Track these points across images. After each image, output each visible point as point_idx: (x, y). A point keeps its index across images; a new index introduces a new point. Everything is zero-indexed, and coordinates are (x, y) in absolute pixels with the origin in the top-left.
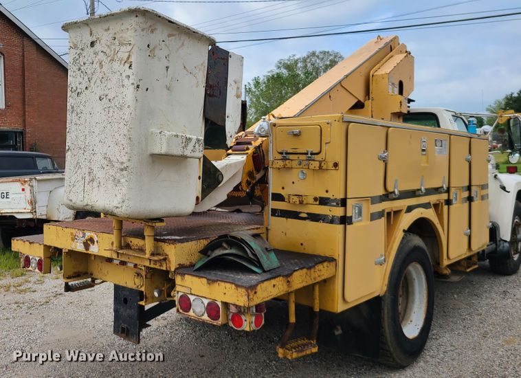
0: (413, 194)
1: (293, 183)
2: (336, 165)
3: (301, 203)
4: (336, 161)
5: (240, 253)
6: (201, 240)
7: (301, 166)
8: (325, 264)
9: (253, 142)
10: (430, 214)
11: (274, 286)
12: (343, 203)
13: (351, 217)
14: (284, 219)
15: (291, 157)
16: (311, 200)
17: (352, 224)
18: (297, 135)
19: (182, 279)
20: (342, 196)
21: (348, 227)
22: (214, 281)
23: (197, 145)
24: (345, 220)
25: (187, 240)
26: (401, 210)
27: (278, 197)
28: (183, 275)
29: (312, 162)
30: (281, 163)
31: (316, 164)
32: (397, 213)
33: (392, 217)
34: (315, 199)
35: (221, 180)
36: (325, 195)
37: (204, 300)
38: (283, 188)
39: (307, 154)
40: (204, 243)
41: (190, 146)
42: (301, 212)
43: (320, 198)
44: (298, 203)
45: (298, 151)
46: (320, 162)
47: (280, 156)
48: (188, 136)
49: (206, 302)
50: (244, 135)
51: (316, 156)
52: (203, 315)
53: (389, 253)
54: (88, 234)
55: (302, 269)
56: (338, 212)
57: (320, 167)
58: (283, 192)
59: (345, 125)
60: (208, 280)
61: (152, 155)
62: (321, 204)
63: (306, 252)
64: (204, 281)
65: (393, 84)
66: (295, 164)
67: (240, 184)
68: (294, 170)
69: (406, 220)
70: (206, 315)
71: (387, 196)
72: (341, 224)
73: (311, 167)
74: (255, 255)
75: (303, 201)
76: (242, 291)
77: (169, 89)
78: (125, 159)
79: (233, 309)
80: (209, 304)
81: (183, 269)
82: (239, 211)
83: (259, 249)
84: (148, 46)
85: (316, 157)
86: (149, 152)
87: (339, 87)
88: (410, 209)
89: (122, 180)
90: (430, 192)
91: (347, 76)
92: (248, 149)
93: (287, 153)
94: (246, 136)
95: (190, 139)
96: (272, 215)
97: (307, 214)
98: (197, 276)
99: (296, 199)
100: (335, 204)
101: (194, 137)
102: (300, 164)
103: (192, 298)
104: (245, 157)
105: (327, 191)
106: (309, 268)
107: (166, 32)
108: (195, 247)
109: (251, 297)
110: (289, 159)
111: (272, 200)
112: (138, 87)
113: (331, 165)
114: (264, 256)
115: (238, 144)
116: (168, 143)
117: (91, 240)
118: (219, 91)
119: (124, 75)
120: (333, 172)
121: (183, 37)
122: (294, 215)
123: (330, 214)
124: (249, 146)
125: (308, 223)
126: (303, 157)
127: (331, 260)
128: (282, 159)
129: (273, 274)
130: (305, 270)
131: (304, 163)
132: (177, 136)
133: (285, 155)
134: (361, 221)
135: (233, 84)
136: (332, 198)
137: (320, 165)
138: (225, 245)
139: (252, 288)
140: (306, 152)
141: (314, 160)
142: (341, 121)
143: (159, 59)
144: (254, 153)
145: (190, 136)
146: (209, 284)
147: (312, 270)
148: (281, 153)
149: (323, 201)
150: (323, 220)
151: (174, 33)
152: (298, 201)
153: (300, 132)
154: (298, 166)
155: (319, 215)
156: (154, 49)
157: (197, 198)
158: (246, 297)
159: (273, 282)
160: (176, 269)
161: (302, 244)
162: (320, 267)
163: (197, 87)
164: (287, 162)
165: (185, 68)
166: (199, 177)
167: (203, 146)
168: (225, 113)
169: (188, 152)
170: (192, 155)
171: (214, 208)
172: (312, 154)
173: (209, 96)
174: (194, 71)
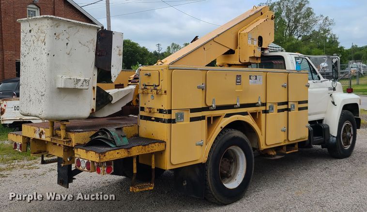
0: (231, 107)
1: (149, 101)
2: (165, 92)
3: (150, 112)
4: (166, 90)
5: (106, 137)
8: (157, 144)
11: (118, 153)
12: (170, 112)
13: (175, 119)
14: (146, 121)
15: (148, 87)
16: (156, 111)
17: (176, 123)
18: (149, 76)
19: (77, 151)
20: (169, 109)
21: (173, 125)
22: (88, 151)
23: (85, 83)
24: (171, 121)
25: (85, 131)
26: (221, 116)
27: (143, 109)
28: (77, 148)
33: (211, 120)
34: (158, 110)
35: (111, 100)
36: (162, 108)
38: (145, 104)
39: (153, 86)
41: (80, 83)
42: (152, 117)
43: (160, 109)
45: (150, 84)
47: (143, 87)
48: (78, 78)
49: (86, 161)
51: (158, 87)
54: (41, 129)
55: (139, 146)
56: (167, 117)
58: (144, 106)
60: (86, 150)
61: (58, 88)
62: (160, 113)
64: (85, 151)
65: (252, 39)
66: (149, 91)
67: (131, 102)
68: (149, 94)
70: (86, 168)
71: (207, 109)
72: (168, 123)
74: (113, 138)
76: (97, 155)
77: (68, 54)
78: (43, 90)
79: (96, 164)
81: (78, 146)
83: (117, 135)
84: (55, 34)
86: (57, 87)
87: (212, 42)
88: (228, 115)
89: (42, 101)
91: (219, 35)
92: (138, 82)
93: (146, 85)
95: (80, 80)
96: (140, 119)
97: (155, 118)
98: (82, 149)
100: (165, 113)
101: (82, 79)
103: (81, 160)
105: (162, 106)
106: (145, 145)
107: (67, 26)
109: (102, 157)
111: (140, 111)
112: (48, 54)
113: (163, 92)
114: (119, 139)
115: (135, 79)
116: (65, 83)
117: (42, 132)
118: (105, 53)
119: (42, 48)
120: (164, 96)
121: (78, 27)
122: (148, 118)
123: (163, 118)
125: (155, 122)
126: (152, 88)
127: (163, 142)
129: (120, 147)
130: (141, 147)
131: (152, 91)
132: (71, 79)
135: (116, 48)
136: (164, 109)
137: (157, 92)
138: (100, 134)
139: (103, 153)
141: (155, 89)
143: (62, 40)
145: (80, 78)
147: (147, 147)
148: (143, 85)
149: (161, 111)
150: (161, 121)
151: (72, 26)
152: (148, 111)
153: (150, 74)
154: (151, 93)
155: (159, 118)
156: (59, 35)
157: (93, 110)
158: (99, 158)
159: (117, 151)
160: (75, 146)
161: (152, 134)
162: (153, 145)
163: (89, 52)
164: (145, 90)
165: (80, 42)
166: (94, 99)
167: (89, 83)
168: (111, 65)
169: (78, 86)
170: (81, 87)
171: (132, 116)
172: (155, 86)
173: (99, 55)
174: (87, 44)
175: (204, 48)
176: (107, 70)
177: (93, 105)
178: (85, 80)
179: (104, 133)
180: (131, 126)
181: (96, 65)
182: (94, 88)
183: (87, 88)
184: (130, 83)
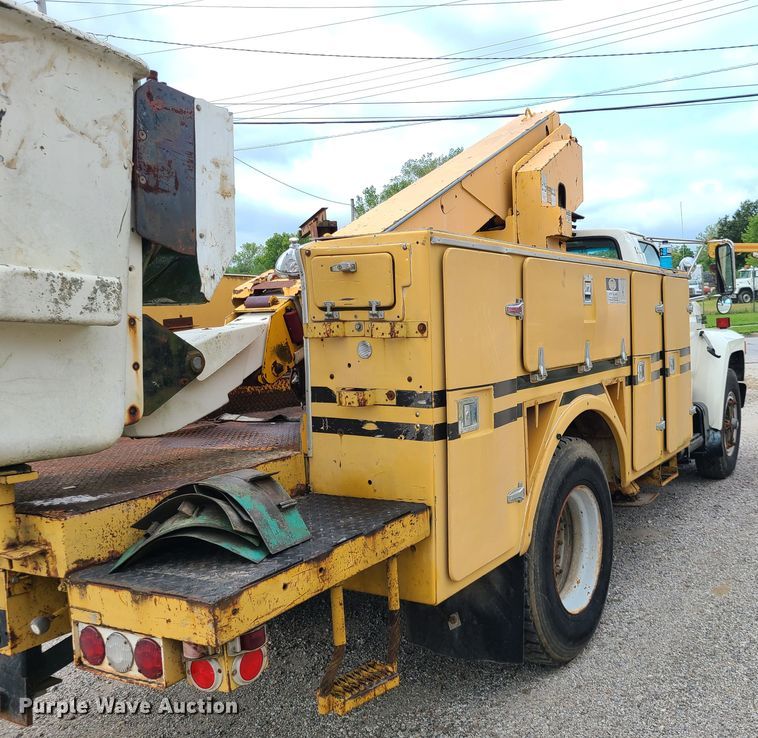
0: (572, 372)
1: (349, 365)
2: (422, 328)
3: (363, 404)
4: (423, 320)
5: (216, 523)
6: (139, 501)
7: (362, 333)
8: (407, 520)
9: (284, 289)
10: (602, 403)
11: (285, 587)
12: (440, 399)
13: (457, 424)
14: (337, 435)
15: (342, 315)
16: (383, 399)
17: (459, 437)
18: (349, 272)
19: (83, 595)
20: (438, 387)
21: (452, 444)
22: (146, 595)
23: (100, 297)
24: (444, 432)
25: (111, 503)
26: (554, 401)
27: (324, 395)
28: (83, 585)
29: (377, 325)
30: (321, 329)
31: (385, 328)
32: (545, 407)
33: (535, 415)
34: (390, 395)
35: (199, 366)
36: (406, 387)
37: (129, 636)
38: (332, 377)
39: (370, 308)
40: (147, 505)
41: (79, 298)
42: (365, 422)
43: (398, 392)
44: (356, 404)
45: (354, 304)
46: (393, 324)
47: (322, 316)
49: (134, 640)
50: (271, 276)
51: (386, 312)
52: (129, 669)
53: (534, 478)
55: (353, 538)
56: (431, 417)
57: (393, 334)
58: (332, 385)
59: (439, 250)
60: (134, 593)
62: (399, 404)
63: (377, 496)
64: (126, 595)
65: (549, 189)
66: (350, 328)
68: (349, 339)
69: (562, 417)
70: (135, 667)
71: (525, 381)
72: (436, 439)
73: (377, 334)
75: (366, 401)
76: (202, 613)
77: (8, 165)
79: (189, 653)
80: (139, 644)
81: (86, 570)
82: (280, 419)
83: (262, 509)
85: (387, 315)
87: (458, 191)
88: (569, 397)
90: (599, 366)
91: (471, 173)
92: (275, 302)
93: (334, 309)
94: (274, 277)
95: (77, 283)
96: (314, 431)
97: (377, 423)
98: (111, 586)
99: (353, 397)
100: (424, 402)
101: (90, 278)
102: (359, 329)
103: (105, 633)
104: (268, 316)
105: (410, 379)
106: (372, 533)
108: (123, 517)
109: (224, 622)
110: (338, 320)
111: (313, 401)
113: (414, 328)
114: (273, 523)
115: (258, 292)
118: (173, 180)
120: (419, 343)
121: (51, 48)
122: (353, 427)
123: (417, 422)
124: (278, 297)
125: (378, 439)
126: (364, 315)
127: (421, 508)
128: (326, 320)
129: (285, 558)
130: (361, 540)
131: (367, 326)
132: (34, 275)
133: (332, 313)
134: (477, 429)
135: (211, 167)
136: (420, 391)
137: (392, 328)
138: (185, 508)
139: (228, 603)
140: (367, 305)
141: (382, 321)
142: (428, 241)
144: (287, 310)
145: (77, 275)
146: (136, 602)
147: (379, 537)
148: (324, 309)
149: (404, 399)
150: (405, 435)
151: (22, 34)
152: (355, 400)
153: (354, 266)
154: (356, 333)
155: (397, 425)
157: (133, 410)
159: (283, 578)
160: (68, 574)
161: (370, 482)
162: (396, 526)
163: (105, 165)
164: (334, 325)
165: (62, 119)
166: (136, 366)
167: (118, 298)
168: (194, 230)
169: (73, 311)
170: (88, 317)
171: (233, 417)
172: (379, 308)
173: (147, 188)
174: (93, 130)
175: (442, 207)
176: (181, 249)
177: (133, 388)
178: (103, 285)
179: (200, 506)
180: (283, 459)
181: (136, 228)
182: (132, 322)
183: (111, 317)
184: (241, 308)
